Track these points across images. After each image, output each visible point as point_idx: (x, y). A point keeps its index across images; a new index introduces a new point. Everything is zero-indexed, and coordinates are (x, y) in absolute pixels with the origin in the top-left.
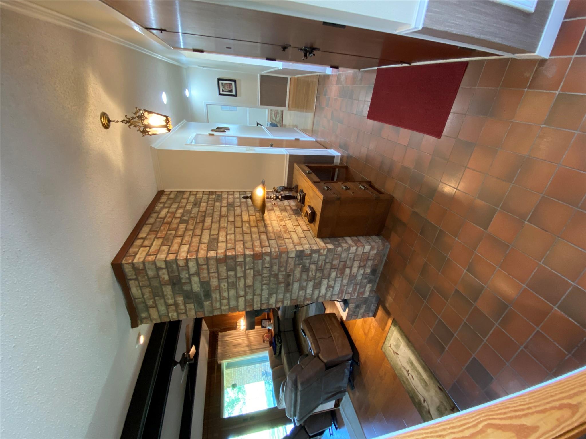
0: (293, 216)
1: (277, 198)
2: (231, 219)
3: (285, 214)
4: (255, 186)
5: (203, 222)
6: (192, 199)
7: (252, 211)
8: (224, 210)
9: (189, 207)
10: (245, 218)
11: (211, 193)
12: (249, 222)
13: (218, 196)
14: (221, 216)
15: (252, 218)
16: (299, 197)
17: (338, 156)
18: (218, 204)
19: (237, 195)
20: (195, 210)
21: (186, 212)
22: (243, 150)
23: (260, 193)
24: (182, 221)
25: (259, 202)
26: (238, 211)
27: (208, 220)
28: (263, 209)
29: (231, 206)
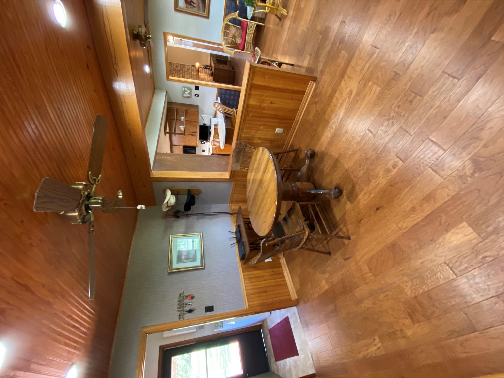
0: (209, 76)
1: (203, 68)
2: (188, 72)
3: (206, 75)
4: (196, 62)
5: (180, 72)
6: (175, 65)
7: (195, 72)
8: (186, 70)
9: (175, 67)
10: (193, 73)
11: (181, 65)
12: (194, 74)
13: (184, 66)
14: (185, 71)
15: (195, 74)
16: (210, 69)
17: (229, 57)
18: (184, 68)
19: (191, 67)
20: (177, 69)
21: (174, 69)
22: (193, 49)
23: (197, 65)
24: (174, 71)
25: (197, 68)
26: (190, 71)
27: (181, 72)
28: (198, 71)
29: (188, 70)
